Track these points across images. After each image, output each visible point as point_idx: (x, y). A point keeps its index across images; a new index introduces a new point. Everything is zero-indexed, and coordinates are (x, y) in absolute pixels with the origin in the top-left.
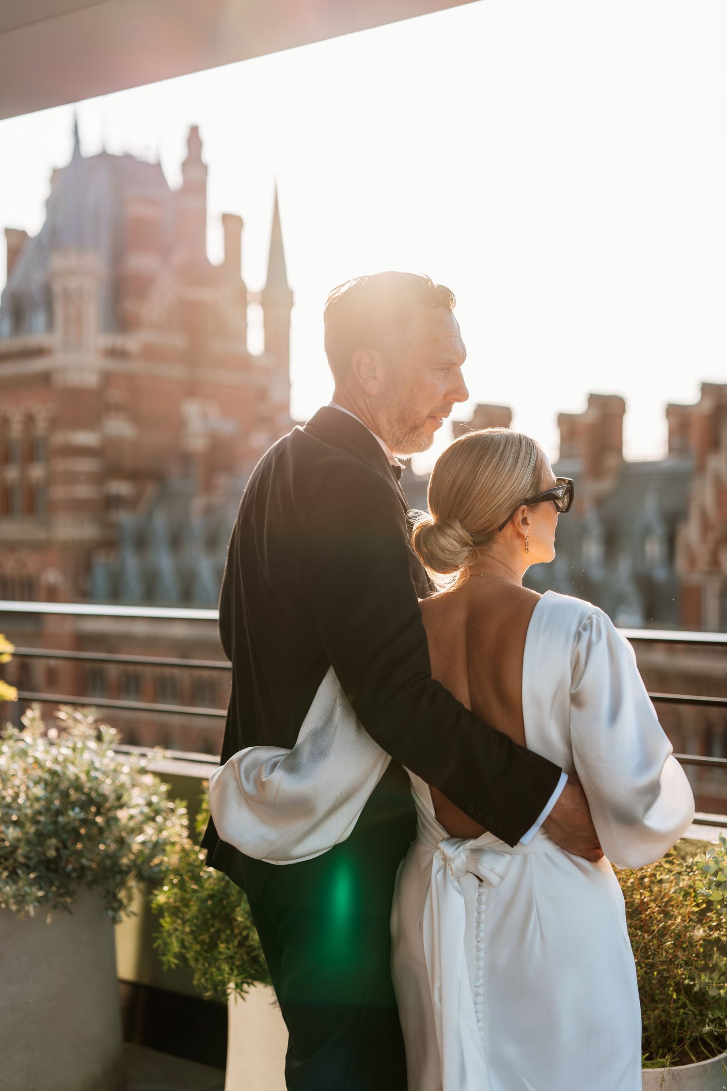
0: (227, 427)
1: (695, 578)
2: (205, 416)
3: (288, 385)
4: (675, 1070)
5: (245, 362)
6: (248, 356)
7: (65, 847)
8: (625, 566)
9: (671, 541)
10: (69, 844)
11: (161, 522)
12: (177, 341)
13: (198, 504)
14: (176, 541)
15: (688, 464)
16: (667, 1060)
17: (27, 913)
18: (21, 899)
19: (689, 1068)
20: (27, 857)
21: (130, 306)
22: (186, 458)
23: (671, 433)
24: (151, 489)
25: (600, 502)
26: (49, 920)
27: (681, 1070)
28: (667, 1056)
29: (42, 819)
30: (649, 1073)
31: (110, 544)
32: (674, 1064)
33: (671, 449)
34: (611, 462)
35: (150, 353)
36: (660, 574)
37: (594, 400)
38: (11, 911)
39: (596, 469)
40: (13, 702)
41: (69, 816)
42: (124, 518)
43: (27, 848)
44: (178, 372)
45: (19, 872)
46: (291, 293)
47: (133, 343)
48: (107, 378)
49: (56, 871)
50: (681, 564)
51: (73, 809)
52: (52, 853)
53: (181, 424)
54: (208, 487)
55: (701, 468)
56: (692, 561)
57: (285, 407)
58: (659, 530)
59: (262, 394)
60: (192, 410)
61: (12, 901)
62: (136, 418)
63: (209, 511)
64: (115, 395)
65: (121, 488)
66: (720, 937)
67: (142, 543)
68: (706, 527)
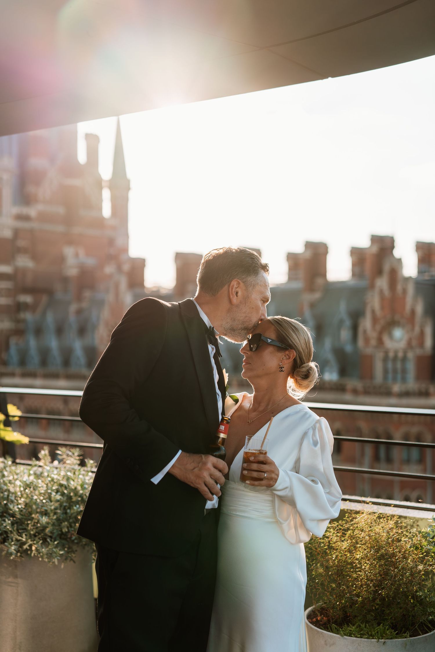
0: (90, 262)
1: (369, 351)
2: (77, 255)
3: (127, 236)
4: (412, 639)
5: (100, 222)
6: (103, 219)
7: (71, 527)
8: (328, 343)
9: (355, 328)
10: (73, 525)
11: (50, 319)
12: (61, 210)
13: (73, 308)
14: (60, 331)
15: (364, 283)
16: (407, 634)
17: (54, 563)
18: (50, 555)
19: (418, 638)
20: (51, 532)
21: (31, 189)
22: (65, 280)
23: (354, 265)
24: (44, 299)
25: (312, 305)
26: (62, 566)
27: (415, 639)
28: (407, 632)
29: (59, 511)
30: (398, 641)
31: (19, 332)
32: (411, 636)
33: (354, 274)
34: (319, 281)
35: (43, 217)
36: (349, 348)
37: (309, 245)
38: (45, 562)
39: (311, 287)
40: (26, 444)
41: (74, 509)
42: (28, 316)
43: (51, 528)
44: (60, 228)
45: (48, 540)
46: (128, 181)
47: (32, 212)
48: (17, 232)
49: (66, 539)
50: (361, 342)
51: (76, 506)
52: (65, 530)
53: (62, 259)
54: (79, 298)
55: (372, 286)
56: (367, 340)
57: (126, 250)
58: (348, 323)
59: (111, 242)
60: (69, 252)
61: (45, 556)
62: (34, 257)
63: (79, 312)
64: (21, 243)
65: (27, 299)
66: (433, 570)
67: (39, 331)
68: (375, 320)
